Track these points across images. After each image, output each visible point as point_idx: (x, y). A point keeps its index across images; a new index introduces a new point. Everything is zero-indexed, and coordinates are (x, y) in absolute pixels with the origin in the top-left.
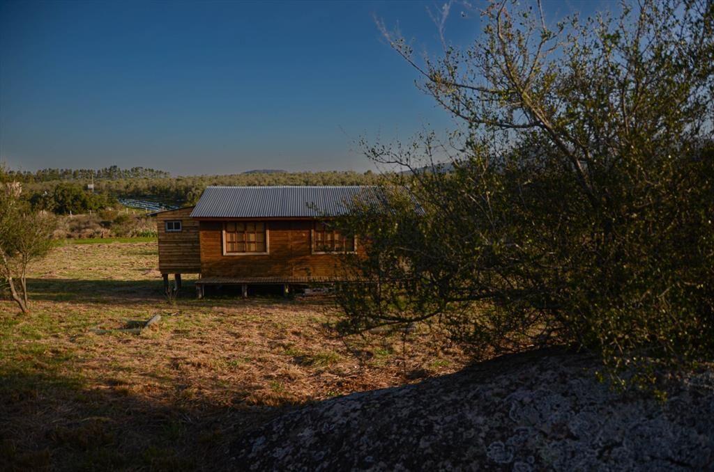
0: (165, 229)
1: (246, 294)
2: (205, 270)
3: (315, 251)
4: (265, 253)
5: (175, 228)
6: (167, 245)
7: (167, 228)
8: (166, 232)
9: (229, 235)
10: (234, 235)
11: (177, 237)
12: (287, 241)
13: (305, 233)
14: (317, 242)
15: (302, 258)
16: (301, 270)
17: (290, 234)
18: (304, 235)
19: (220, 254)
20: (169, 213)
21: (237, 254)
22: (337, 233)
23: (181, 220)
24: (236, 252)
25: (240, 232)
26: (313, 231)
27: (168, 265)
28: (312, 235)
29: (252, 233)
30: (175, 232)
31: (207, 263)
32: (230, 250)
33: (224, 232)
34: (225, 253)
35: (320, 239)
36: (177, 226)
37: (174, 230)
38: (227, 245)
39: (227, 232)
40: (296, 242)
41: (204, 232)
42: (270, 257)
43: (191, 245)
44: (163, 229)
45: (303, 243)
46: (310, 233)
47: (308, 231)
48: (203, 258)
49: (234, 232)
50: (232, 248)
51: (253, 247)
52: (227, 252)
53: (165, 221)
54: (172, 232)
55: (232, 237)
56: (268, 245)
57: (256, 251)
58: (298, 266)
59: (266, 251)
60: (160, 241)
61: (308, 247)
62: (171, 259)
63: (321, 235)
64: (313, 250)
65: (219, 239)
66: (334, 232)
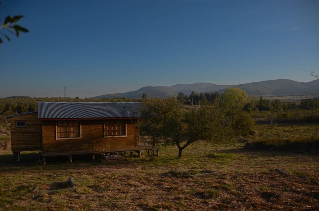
0: (16, 126)
1: (71, 161)
2: (45, 148)
3: (106, 136)
4: (79, 138)
5: (22, 125)
6: (16, 135)
7: (17, 125)
8: (16, 127)
9: (59, 128)
10: (62, 128)
11: (23, 130)
12: (91, 131)
13: (101, 126)
14: (107, 131)
15: (99, 140)
16: (98, 146)
17: (93, 127)
18: (100, 128)
19: (54, 139)
20: (19, 116)
21: (64, 139)
22: (116, 126)
23: (26, 121)
24: (63, 138)
25: (66, 126)
26: (104, 125)
27: (17, 146)
28: (104, 128)
29: (72, 127)
30: (22, 127)
31: (46, 144)
32: (59, 136)
33: (56, 127)
34: (57, 139)
35: (108, 130)
36: (23, 124)
37: (21, 126)
38: (58, 134)
39: (58, 127)
40: (96, 132)
41: (45, 127)
42: (82, 140)
43: (31, 134)
44: (15, 125)
45: (100, 132)
46: (103, 127)
47: (102, 125)
48: (44, 141)
49: (62, 127)
50: (61, 135)
51: (72, 135)
52: (58, 138)
53: (16, 121)
54: (20, 127)
55: (60, 130)
56: (81, 134)
57: (74, 137)
58: (96, 144)
59: (79, 137)
60: (12, 133)
61: (102, 134)
62: (19, 143)
63: (108, 128)
64: (105, 136)
65: (54, 131)
66: (116, 125)
